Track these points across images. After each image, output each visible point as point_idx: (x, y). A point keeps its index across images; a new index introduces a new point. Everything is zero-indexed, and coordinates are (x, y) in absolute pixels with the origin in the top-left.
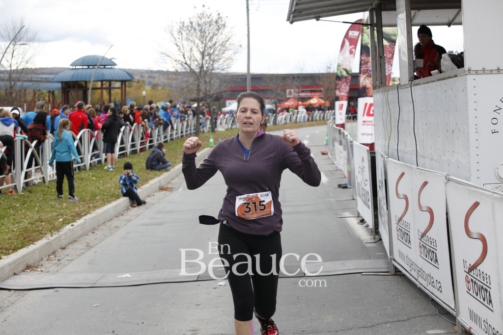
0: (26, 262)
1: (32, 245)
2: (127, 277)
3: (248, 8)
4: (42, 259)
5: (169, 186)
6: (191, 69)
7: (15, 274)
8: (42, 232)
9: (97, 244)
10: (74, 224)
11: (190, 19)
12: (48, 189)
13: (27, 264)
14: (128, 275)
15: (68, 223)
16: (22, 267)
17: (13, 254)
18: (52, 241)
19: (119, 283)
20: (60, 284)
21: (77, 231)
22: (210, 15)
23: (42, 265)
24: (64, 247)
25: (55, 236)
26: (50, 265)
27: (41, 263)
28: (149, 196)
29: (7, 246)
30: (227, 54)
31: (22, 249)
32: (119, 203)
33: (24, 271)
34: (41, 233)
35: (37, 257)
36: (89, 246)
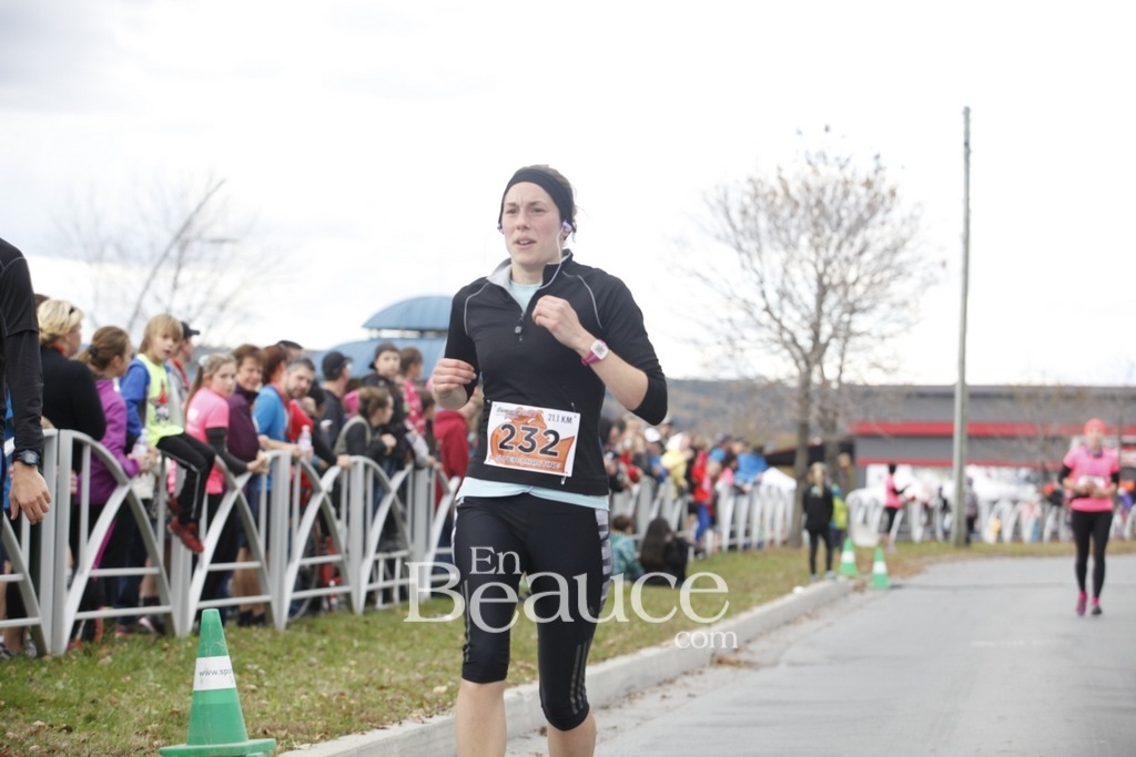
1: (374, 731)
3: (967, 144)
5: (743, 656)
6: (782, 328)
11: (780, 169)
22: (848, 160)
25: (437, 719)
28: (686, 673)
30: (899, 289)
31: (349, 737)
32: (607, 673)
34: (392, 710)
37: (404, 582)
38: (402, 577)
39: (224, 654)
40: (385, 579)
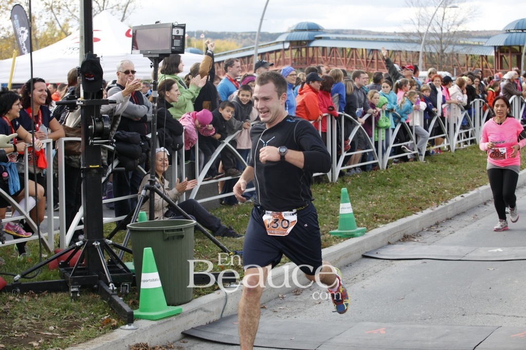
0: (404, 232)
1: (414, 215)
2: (498, 252)
4: (423, 230)
7: (389, 243)
8: (430, 202)
9: (484, 217)
10: (464, 195)
12: (451, 158)
13: (404, 233)
14: (500, 250)
15: (458, 195)
16: (399, 236)
17: (391, 223)
18: (437, 211)
19: (487, 257)
20: (429, 255)
21: (467, 202)
23: (420, 236)
24: (449, 218)
25: (440, 207)
26: (429, 235)
27: (420, 233)
29: (388, 215)
31: (403, 219)
33: (400, 240)
34: (427, 203)
35: (417, 227)
36: (476, 218)
37: (472, 138)
38: (471, 136)
39: (348, 202)
40: (464, 138)
